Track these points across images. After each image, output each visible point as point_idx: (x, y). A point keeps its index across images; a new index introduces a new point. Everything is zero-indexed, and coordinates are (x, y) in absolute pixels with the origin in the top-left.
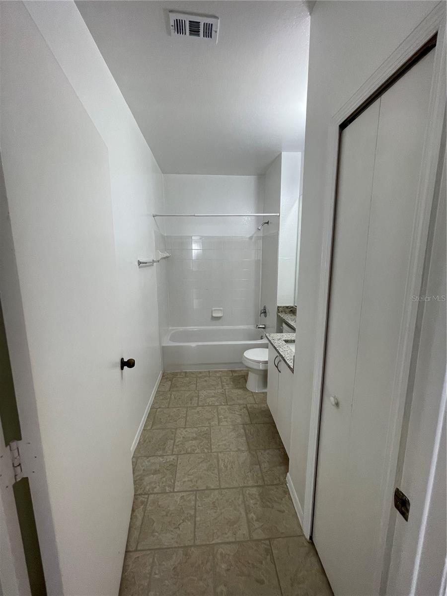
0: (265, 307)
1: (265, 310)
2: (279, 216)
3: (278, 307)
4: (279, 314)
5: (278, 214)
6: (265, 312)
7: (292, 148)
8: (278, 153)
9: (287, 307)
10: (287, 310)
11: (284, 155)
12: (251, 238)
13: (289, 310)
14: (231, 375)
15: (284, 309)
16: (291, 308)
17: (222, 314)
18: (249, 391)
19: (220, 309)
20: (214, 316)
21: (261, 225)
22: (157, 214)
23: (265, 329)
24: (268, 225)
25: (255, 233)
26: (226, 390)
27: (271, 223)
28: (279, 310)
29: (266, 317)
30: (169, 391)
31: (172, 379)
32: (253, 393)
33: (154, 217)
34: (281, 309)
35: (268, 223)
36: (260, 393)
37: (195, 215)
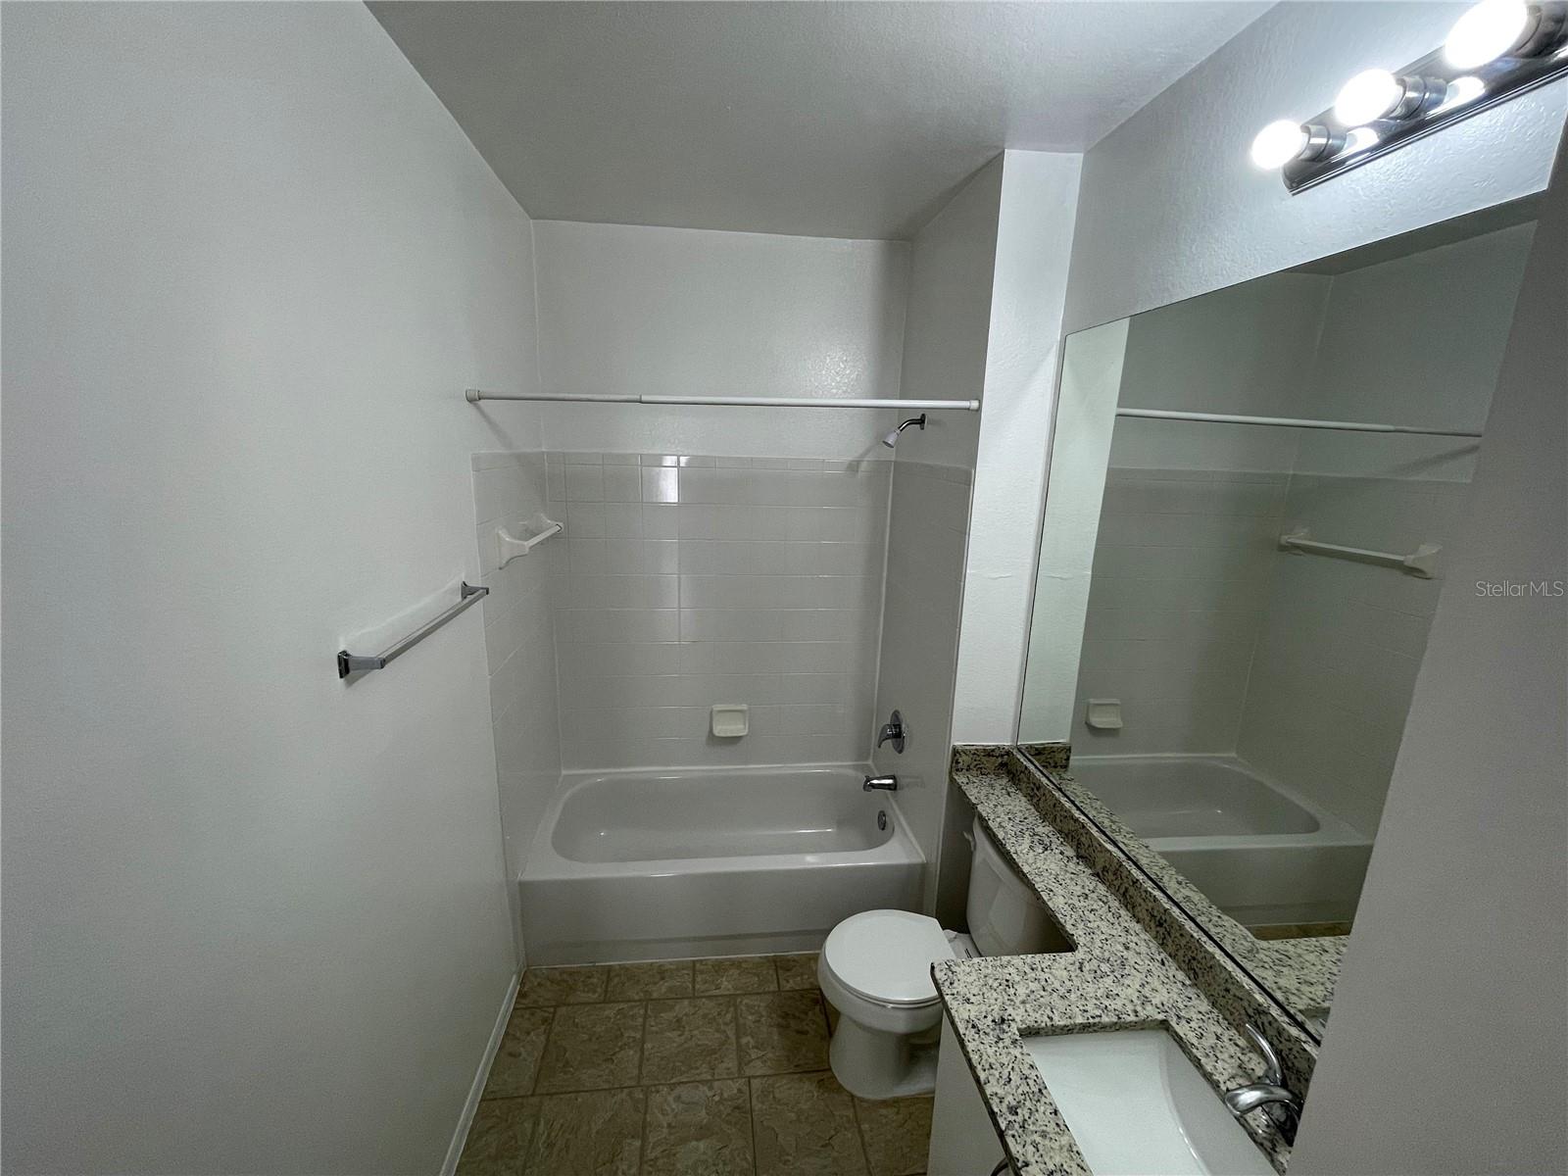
0: (896, 715)
1: (898, 726)
2: (979, 410)
3: (956, 752)
4: (961, 779)
5: (975, 404)
6: (896, 734)
7: (1049, 135)
8: (992, 153)
9: (989, 753)
10: (990, 763)
11: (1016, 162)
13: (994, 763)
14: (773, 987)
15: (978, 759)
16: (1002, 756)
17: (745, 724)
18: (840, 1089)
19: (739, 708)
20: (717, 734)
21: (898, 431)
22: (486, 390)
23: (895, 789)
24: (923, 429)
25: (868, 451)
26: (755, 1083)
27: (933, 423)
28: (957, 763)
29: (900, 752)
30: (532, 1095)
31: (555, 1013)
32: (856, 1099)
33: (471, 400)
34: (965, 757)
35: (923, 422)
36: (884, 1103)
37: (644, 398)
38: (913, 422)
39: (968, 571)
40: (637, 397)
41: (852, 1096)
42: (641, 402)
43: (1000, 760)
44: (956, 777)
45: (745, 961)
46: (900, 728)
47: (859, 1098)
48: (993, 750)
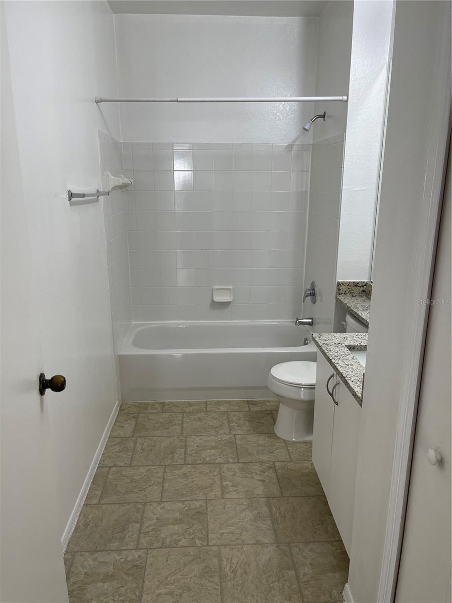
0: (313, 284)
1: (313, 289)
2: (347, 101)
3: (339, 284)
4: (341, 298)
5: (345, 98)
6: (312, 294)
9: (356, 285)
10: (357, 290)
12: (290, 147)
13: (359, 290)
14: (247, 409)
15: (350, 288)
16: (363, 286)
17: (231, 297)
18: (279, 438)
19: (226, 287)
20: (215, 300)
21: (311, 122)
22: (104, 97)
23: (312, 325)
24: (324, 120)
25: (297, 139)
26: (237, 437)
27: (330, 117)
28: (339, 290)
29: (314, 303)
30: (132, 437)
31: (138, 415)
32: (286, 442)
33: (97, 102)
34: (343, 287)
35: (325, 117)
36: (300, 443)
37: (180, 99)
38: (320, 117)
39: (343, 187)
40: (176, 99)
41: (285, 441)
42: (178, 102)
43: (362, 288)
44: (339, 298)
45: (232, 401)
46: (315, 290)
47: (288, 441)
48: (358, 283)
